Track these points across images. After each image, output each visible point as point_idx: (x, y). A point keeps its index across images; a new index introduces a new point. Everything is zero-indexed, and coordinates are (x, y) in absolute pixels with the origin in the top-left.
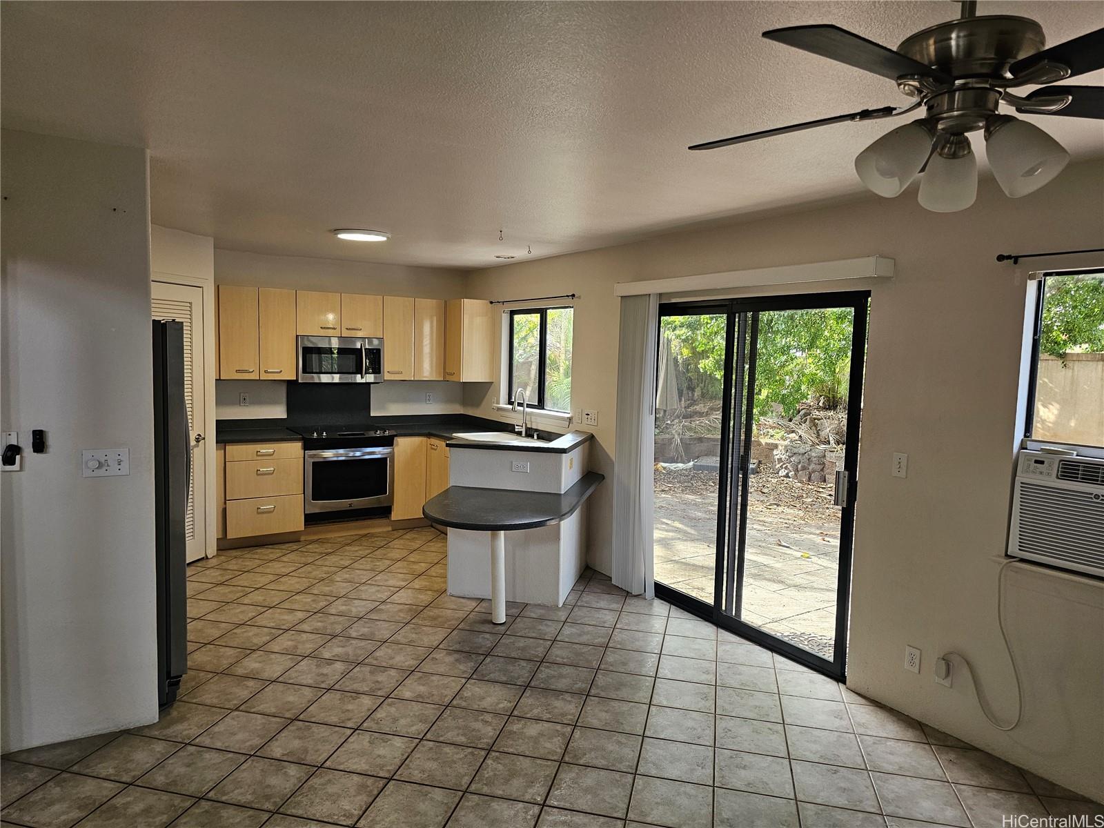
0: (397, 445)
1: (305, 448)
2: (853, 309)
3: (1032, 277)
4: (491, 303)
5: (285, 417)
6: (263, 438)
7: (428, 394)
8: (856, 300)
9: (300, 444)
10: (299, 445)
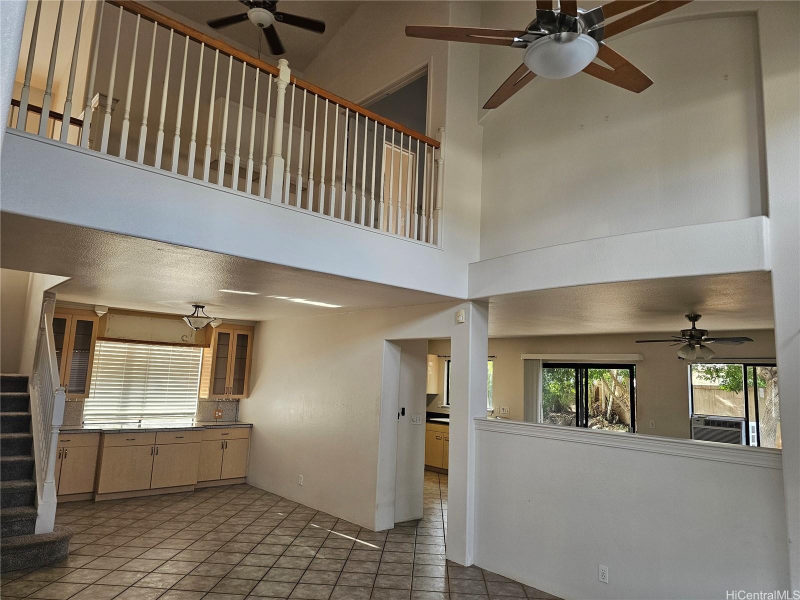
2: (629, 370)
3: (689, 364)
4: (439, 356)
8: (630, 367)
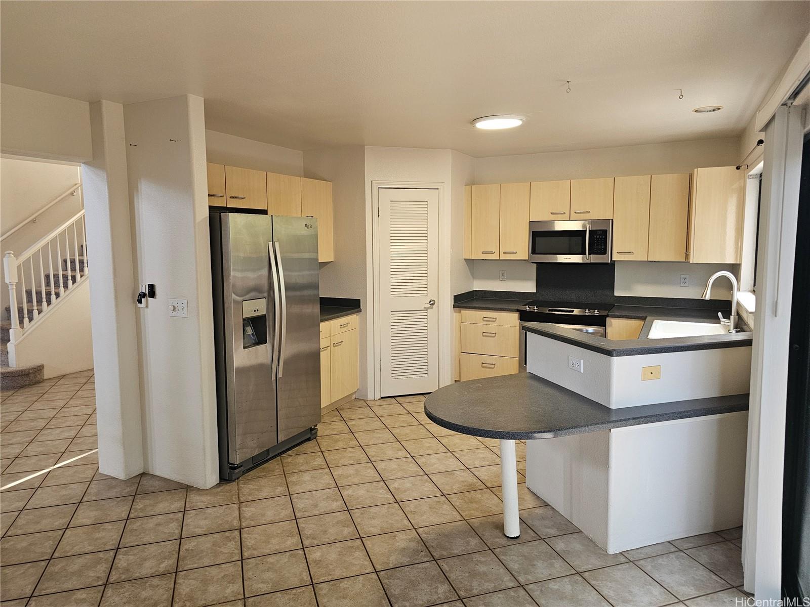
0: (611, 325)
1: (522, 319)
5: (535, 291)
6: (487, 306)
7: (682, 276)
9: (517, 314)
10: (515, 316)
